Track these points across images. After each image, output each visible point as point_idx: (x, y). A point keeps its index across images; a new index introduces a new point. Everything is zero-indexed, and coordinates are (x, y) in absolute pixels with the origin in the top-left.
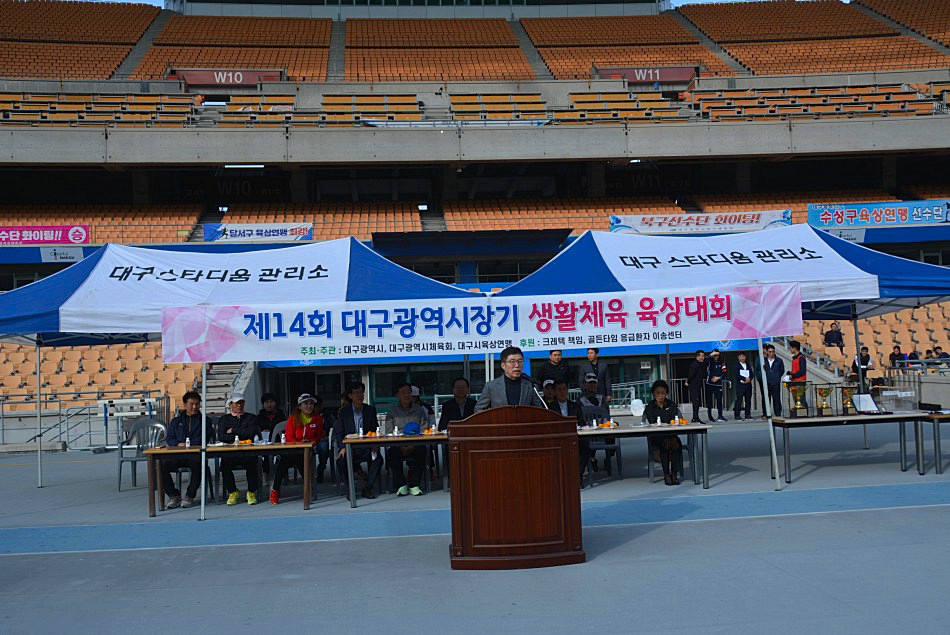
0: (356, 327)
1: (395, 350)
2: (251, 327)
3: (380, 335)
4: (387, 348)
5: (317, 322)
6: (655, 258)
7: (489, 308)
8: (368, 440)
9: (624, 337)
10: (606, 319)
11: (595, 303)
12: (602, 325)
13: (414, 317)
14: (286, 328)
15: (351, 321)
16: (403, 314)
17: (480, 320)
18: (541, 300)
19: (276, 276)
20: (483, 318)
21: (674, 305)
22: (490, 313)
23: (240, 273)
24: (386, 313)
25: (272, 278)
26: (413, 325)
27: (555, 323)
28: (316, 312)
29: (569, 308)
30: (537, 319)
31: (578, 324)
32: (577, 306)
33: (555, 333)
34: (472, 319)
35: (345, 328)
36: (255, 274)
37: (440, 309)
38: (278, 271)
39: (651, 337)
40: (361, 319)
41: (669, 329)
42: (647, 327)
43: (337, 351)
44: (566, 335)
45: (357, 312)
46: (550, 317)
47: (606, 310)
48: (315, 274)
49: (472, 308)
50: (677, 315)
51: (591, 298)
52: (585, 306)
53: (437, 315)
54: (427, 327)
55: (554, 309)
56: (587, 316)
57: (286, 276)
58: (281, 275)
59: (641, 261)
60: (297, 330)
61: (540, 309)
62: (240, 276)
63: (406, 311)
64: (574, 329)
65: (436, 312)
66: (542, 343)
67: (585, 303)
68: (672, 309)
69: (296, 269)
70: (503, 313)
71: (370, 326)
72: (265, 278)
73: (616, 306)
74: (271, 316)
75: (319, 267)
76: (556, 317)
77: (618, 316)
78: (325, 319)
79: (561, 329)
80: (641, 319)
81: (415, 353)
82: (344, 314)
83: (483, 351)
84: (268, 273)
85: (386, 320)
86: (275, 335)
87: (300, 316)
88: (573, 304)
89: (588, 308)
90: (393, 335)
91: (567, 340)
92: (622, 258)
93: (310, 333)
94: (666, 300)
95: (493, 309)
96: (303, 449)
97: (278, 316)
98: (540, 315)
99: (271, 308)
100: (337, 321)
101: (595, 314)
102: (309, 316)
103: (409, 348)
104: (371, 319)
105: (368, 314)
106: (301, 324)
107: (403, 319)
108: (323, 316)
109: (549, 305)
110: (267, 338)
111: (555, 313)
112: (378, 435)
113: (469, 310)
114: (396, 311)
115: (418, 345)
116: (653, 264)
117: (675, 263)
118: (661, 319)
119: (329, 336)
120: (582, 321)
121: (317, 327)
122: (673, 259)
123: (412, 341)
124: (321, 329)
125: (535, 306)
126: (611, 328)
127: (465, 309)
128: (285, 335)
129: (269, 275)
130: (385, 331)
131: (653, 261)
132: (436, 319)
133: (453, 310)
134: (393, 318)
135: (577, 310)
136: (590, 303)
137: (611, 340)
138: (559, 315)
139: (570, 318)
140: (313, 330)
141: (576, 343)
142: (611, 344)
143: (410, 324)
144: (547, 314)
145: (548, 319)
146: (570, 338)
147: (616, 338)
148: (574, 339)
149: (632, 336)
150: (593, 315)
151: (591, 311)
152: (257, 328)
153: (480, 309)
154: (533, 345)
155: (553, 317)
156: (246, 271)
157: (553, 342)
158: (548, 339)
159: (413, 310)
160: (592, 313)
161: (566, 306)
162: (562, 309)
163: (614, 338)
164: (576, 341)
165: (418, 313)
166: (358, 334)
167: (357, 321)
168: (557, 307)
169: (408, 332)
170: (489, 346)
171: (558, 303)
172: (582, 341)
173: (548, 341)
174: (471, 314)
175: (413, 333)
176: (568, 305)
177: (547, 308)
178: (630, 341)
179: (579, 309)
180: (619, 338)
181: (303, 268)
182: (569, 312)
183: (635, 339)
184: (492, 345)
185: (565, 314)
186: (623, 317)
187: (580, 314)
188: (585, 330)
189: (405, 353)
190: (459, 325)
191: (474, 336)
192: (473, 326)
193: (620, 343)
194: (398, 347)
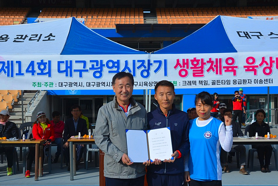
0: (66, 71)
1: (89, 86)
2: (3, 69)
3: (81, 76)
4: (84, 84)
5: (42, 67)
6: (260, 33)
7: (149, 61)
8: (84, 140)
9: (235, 82)
10: (223, 70)
11: (217, 59)
12: (221, 73)
13: (102, 65)
14: (24, 70)
15: (63, 67)
16: (95, 64)
17: (143, 68)
18: (182, 57)
19: (24, 39)
20: (145, 67)
21: (269, 62)
22: (149, 64)
23: (3, 37)
24: (84, 62)
25: (21, 40)
26: (102, 70)
27: (190, 72)
28: (42, 61)
29: (200, 62)
30: (179, 68)
31: (205, 73)
32: (205, 61)
33: (190, 77)
34: (138, 68)
35: (59, 71)
36: (12, 37)
37: (118, 61)
38: (26, 36)
39: (253, 82)
40: (69, 66)
41: (264, 77)
42: (250, 75)
43: (54, 85)
44: (197, 79)
45: (67, 61)
46: (188, 68)
47: (224, 64)
48: (47, 39)
49: (138, 61)
50: (270, 68)
51: (214, 56)
52: (210, 61)
53: (116, 65)
54: (110, 72)
55: (190, 63)
56: (211, 68)
57: (30, 39)
58: (27, 39)
59: (250, 34)
60: (30, 72)
61: (181, 62)
62: (3, 39)
63: (97, 62)
64: (203, 76)
65: (116, 63)
66: (181, 84)
67: (210, 59)
68: (267, 64)
69: (37, 35)
70: (157, 64)
71: (75, 71)
72: (17, 40)
73: (230, 61)
74: (15, 63)
75: (51, 35)
76: (191, 68)
77: (232, 68)
78: (47, 66)
79: (194, 75)
80: (246, 70)
81: (102, 88)
82: (59, 63)
83: (144, 88)
84: (20, 37)
85: (84, 67)
86: (17, 74)
87: (32, 63)
88: (202, 60)
89: (212, 62)
90: (89, 76)
91: (197, 83)
92: (238, 32)
93: (38, 74)
94: (263, 58)
95: (152, 62)
96: (35, 144)
97: (19, 63)
98: (181, 67)
99: (15, 58)
100: (54, 67)
101: (216, 66)
102: (38, 63)
103: (98, 84)
104: (76, 66)
105: (74, 64)
106: (33, 68)
107: (95, 67)
108: (46, 63)
109: (187, 60)
110: (12, 76)
111: (190, 65)
112: (90, 137)
113: (136, 62)
114: (91, 61)
115: (104, 83)
116: (258, 36)
117: (273, 36)
118: (260, 70)
119: (50, 76)
120: (208, 70)
121: (42, 70)
122: (272, 34)
123: (100, 80)
124: (45, 71)
125: (178, 60)
126: (227, 76)
127: (134, 61)
128: (23, 74)
129: (21, 38)
130: (84, 74)
131: (259, 34)
132: (116, 67)
133: (126, 62)
134: (89, 65)
135: (205, 64)
136: (214, 60)
137: (226, 83)
138: (193, 66)
139: (200, 69)
140: (40, 72)
141: (203, 84)
142: (226, 86)
143: (99, 70)
144: (186, 66)
145: (186, 69)
146: (200, 81)
147: (230, 82)
148: (202, 82)
149: (240, 81)
150: (215, 67)
151: (214, 64)
152: (6, 70)
153: (143, 61)
154: (176, 85)
155: (190, 68)
156: (7, 36)
157: (189, 84)
158: (186, 81)
159: (101, 61)
160: (215, 66)
161: (198, 61)
162: (195, 63)
163: (228, 82)
164: (203, 83)
165: (104, 63)
166: (67, 75)
167: (67, 67)
168: (192, 61)
169: (98, 75)
170: (148, 85)
171: (193, 59)
172: (207, 84)
173: (186, 83)
174: (138, 64)
175: (101, 75)
176: (199, 60)
177: (186, 62)
178: (238, 84)
179: (206, 63)
180: (232, 82)
181: (41, 35)
182: (200, 65)
183: (242, 83)
184: (150, 84)
185: (197, 66)
186: (234, 69)
187: (207, 66)
188: (210, 76)
189: (95, 88)
190: (130, 71)
191: (139, 78)
192: (138, 72)
193: (232, 86)
194: (91, 84)
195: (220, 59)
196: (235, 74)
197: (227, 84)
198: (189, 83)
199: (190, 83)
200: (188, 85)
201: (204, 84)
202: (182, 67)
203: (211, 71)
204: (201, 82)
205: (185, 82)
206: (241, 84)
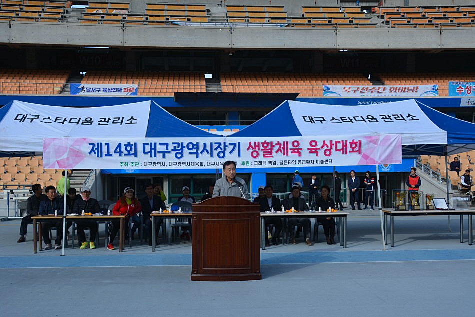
0: (151, 152)
2: (93, 150)
3: (164, 156)
4: (167, 164)
5: (129, 148)
6: (323, 118)
7: (225, 143)
9: (300, 162)
10: (290, 152)
11: (284, 142)
12: (288, 155)
13: (183, 147)
14: (112, 150)
15: (148, 149)
16: (177, 146)
17: (220, 150)
18: (254, 140)
19: (108, 122)
20: (222, 149)
21: (329, 145)
22: (225, 146)
23: (88, 120)
24: (167, 144)
25: (106, 123)
26: (183, 151)
27: (261, 153)
28: (129, 143)
29: (270, 145)
30: (251, 150)
31: (274, 154)
32: (274, 144)
33: (261, 158)
34: (215, 149)
35: (144, 152)
36: (96, 120)
37: (198, 143)
38: (109, 119)
39: (315, 162)
40: (153, 148)
41: (325, 158)
42: (313, 156)
43: (140, 165)
44: (267, 160)
45: (151, 144)
46: (259, 149)
47: (291, 146)
48: (130, 122)
49: (216, 143)
50: (330, 150)
51: (282, 139)
52: (279, 144)
53: (196, 147)
54: (190, 153)
55: (261, 145)
56: (279, 150)
57: (114, 122)
58: (111, 122)
59: (315, 119)
60: (118, 152)
61: (253, 145)
62: (88, 122)
63: (178, 144)
64: (272, 156)
65: (195, 145)
66: (254, 164)
67: (279, 142)
68: (328, 147)
69: (119, 119)
70: (233, 146)
71: (159, 152)
72: (101, 123)
73: (296, 144)
74: (104, 144)
75: (132, 118)
77: (297, 150)
78: (134, 147)
79: (265, 156)
80: (310, 152)
81: (183, 167)
82: (144, 145)
84: (103, 120)
85: (167, 149)
86: (106, 155)
87: (120, 145)
88: (272, 143)
89: (281, 145)
90: (171, 157)
91: (267, 163)
92: (304, 117)
93: (125, 155)
94: (324, 142)
95: (227, 144)
96: (120, 218)
97: (108, 144)
98: (253, 149)
99: (104, 140)
100: (140, 148)
102: (125, 145)
103: (180, 164)
104: (160, 148)
105: (158, 145)
106: (121, 149)
107: (177, 148)
108: (133, 145)
109: (259, 143)
110: (102, 156)
111: (261, 147)
113: (214, 144)
114: (173, 143)
115: (185, 163)
116: (321, 121)
117: (334, 121)
118: (321, 152)
119: (136, 156)
120: (277, 152)
121: (129, 151)
122: (334, 119)
123: (181, 160)
124: (131, 153)
125: (250, 143)
126: (294, 157)
127: (212, 144)
128: (111, 155)
129: (104, 121)
130: (166, 154)
131: (322, 119)
132: (195, 149)
133: (205, 144)
134: (171, 147)
135: (274, 146)
136: (282, 142)
137: (292, 163)
138: (264, 148)
139: (270, 151)
140: (127, 153)
141: (273, 164)
142: (292, 166)
143: (181, 151)
144: (257, 148)
145: (257, 150)
148: (272, 162)
149: (304, 161)
152: (96, 151)
153: (220, 144)
154: (248, 164)
155: (261, 149)
156: (91, 119)
158: (257, 161)
159: (182, 143)
160: (283, 148)
161: (268, 144)
162: (266, 145)
163: (294, 162)
165: (185, 145)
166: (151, 156)
167: (151, 148)
168: (263, 144)
169: (179, 155)
171: (264, 142)
172: (276, 164)
173: (257, 163)
174: (215, 146)
175: (182, 156)
176: (269, 143)
177: (257, 144)
178: (303, 164)
180: (297, 162)
181: (123, 118)
182: (270, 147)
183: (306, 163)
185: (267, 148)
186: (300, 151)
187: (276, 148)
188: (278, 157)
189: (177, 167)
190: (208, 152)
191: (216, 159)
192: (215, 153)
193: (297, 165)
194: (173, 164)
196: (300, 155)
200: (259, 164)
203: (280, 152)
204: (270, 162)
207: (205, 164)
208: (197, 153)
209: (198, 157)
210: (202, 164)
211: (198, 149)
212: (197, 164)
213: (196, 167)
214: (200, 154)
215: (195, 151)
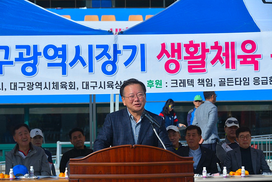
1: (15, 88)
4: (7, 86)
7: (115, 46)
9: (256, 81)
10: (238, 61)
11: (227, 44)
12: (233, 67)
13: (37, 54)
16: (24, 51)
17: (105, 59)
18: (170, 39)
20: (109, 57)
22: (116, 52)
24: (6, 49)
26: (36, 62)
27: (184, 64)
29: (200, 49)
30: (165, 59)
31: (208, 66)
32: (208, 47)
33: (184, 74)
34: (98, 58)
37: (64, 46)
44: (196, 77)
46: (179, 57)
47: (239, 51)
49: (98, 47)
51: (223, 38)
52: (216, 46)
53: (60, 53)
55: (183, 49)
56: (218, 57)
61: (169, 49)
63: (28, 47)
64: (204, 70)
65: (60, 49)
66: (170, 85)
67: (216, 43)
70: (129, 52)
73: (249, 47)
76: (186, 58)
77: (251, 58)
79: (190, 70)
81: (36, 92)
83: (108, 91)
85: (6, 57)
88: (203, 44)
89: (220, 48)
90: (13, 72)
91: (196, 82)
95: (120, 48)
98: (168, 56)
101: (226, 55)
103: (30, 86)
107: (25, 56)
109: (179, 45)
111: (184, 54)
113: (94, 48)
114: (18, 47)
115: (40, 84)
120: (213, 62)
123: (33, 79)
125: (163, 46)
126: (244, 71)
127: (90, 47)
130: (5, 68)
132: (60, 56)
133: (78, 48)
134: (14, 54)
135: (208, 51)
136: (222, 44)
137: (242, 83)
138: (189, 55)
139: (200, 60)
141: (205, 85)
142: (242, 88)
143: (32, 62)
144: (176, 54)
145: (177, 60)
146: (199, 80)
147: (249, 81)
148: (204, 81)
149: (265, 79)
150: (225, 57)
151: (222, 52)
153: (106, 47)
154: (160, 86)
155: (182, 57)
157: (182, 85)
158: (177, 80)
159: (35, 47)
160: (224, 55)
161: (196, 46)
162: (192, 49)
163: (246, 81)
164: (205, 83)
165: (41, 50)
168: (187, 47)
169: (29, 70)
170: (114, 87)
171: (189, 43)
172: (212, 84)
173: (177, 83)
174: (97, 52)
175: (34, 71)
176: (198, 45)
177: (176, 48)
178: (262, 84)
179: (210, 50)
180: (251, 82)
182: (199, 53)
183: (269, 83)
184: (117, 85)
185: (195, 55)
186: (256, 59)
187: (211, 55)
188: (215, 72)
189: (26, 92)
190: (84, 64)
191: (99, 76)
192: (98, 65)
193: (252, 87)
194: (19, 85)
195: (233, 44)
196: (256, 68)
197: (244, 85)
198: (181, 83)
199: (183, 83)
200: (180, 86)
201: (207, 84)
202: (170, 56)
203: (218, 62)
204: (201, 82)
205: (175, 82)
206: (267, 84)
207: (79, 85)
208: (63, 65)
209: (64, 72)
210: (72, 85)
211: (64, 57)
212: (64, 86)
213: (61, 92)
214: (68, 67)
215: (59, 60)
